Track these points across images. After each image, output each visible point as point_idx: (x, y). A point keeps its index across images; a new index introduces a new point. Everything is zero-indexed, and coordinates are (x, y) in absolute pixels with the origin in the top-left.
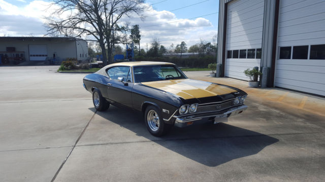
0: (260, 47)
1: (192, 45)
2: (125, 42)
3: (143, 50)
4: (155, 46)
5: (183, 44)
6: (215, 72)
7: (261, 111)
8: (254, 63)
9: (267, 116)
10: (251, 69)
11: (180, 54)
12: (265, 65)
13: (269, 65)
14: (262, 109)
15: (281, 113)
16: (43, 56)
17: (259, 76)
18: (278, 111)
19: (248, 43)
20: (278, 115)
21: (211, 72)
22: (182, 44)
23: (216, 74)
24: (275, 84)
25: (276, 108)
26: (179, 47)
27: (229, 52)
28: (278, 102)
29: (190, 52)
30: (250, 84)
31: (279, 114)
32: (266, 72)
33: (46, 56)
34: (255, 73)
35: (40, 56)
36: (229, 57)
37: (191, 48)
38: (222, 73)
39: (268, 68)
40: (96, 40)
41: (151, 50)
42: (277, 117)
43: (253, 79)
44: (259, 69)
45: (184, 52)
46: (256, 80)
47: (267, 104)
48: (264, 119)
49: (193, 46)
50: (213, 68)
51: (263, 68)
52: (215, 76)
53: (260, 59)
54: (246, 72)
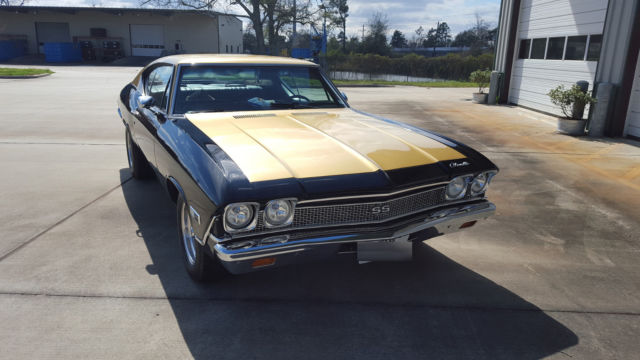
0: (598, 30)
1: (462, 31)
2: (306, 20)
3: (354, 39)
4: (375, 29)
5: (443, 28)
6: (487, 90)
7: (559, 211)
8: (577, 72)
9: (571, 230)
10: (568, 88)
11: (432, 49)
12: (606, 79)
13: (617, 79)
14: (567, 202)
15: (621, 223)
16: (157, 47)
17: (588, 106)
18: (610, 214)
19: (571, 20)
20: (611, 229)
21: (477, 90)
22: (438, 30)
23: (487, 95)
24: (626, 130)
25: (610, 203)
26: (434, 34)
27: (525, 43)
28: (623, 182)
29: (454, 44)
30: (562, 126)
31: (613, 223)
32: (607, 95)
33: (162, 47)
34: (577, 97)
35: (151, 47)
36: (523, 55)
37: (458, 37)
38: (503, 95)
39: (614, 86)
40: (246, 14)
41: (368, 39)
42: (605, 235)
43: (569, 113)
44: (590, 88)
45: (443, 45)
46: (577, 114)
47: (586, 189)
48: (560, 241)
49: (465, 33)
50: (482, 81)
51: (600, 85)
52: (486, 101)
53: (596, 63)
54: (553, 95)
